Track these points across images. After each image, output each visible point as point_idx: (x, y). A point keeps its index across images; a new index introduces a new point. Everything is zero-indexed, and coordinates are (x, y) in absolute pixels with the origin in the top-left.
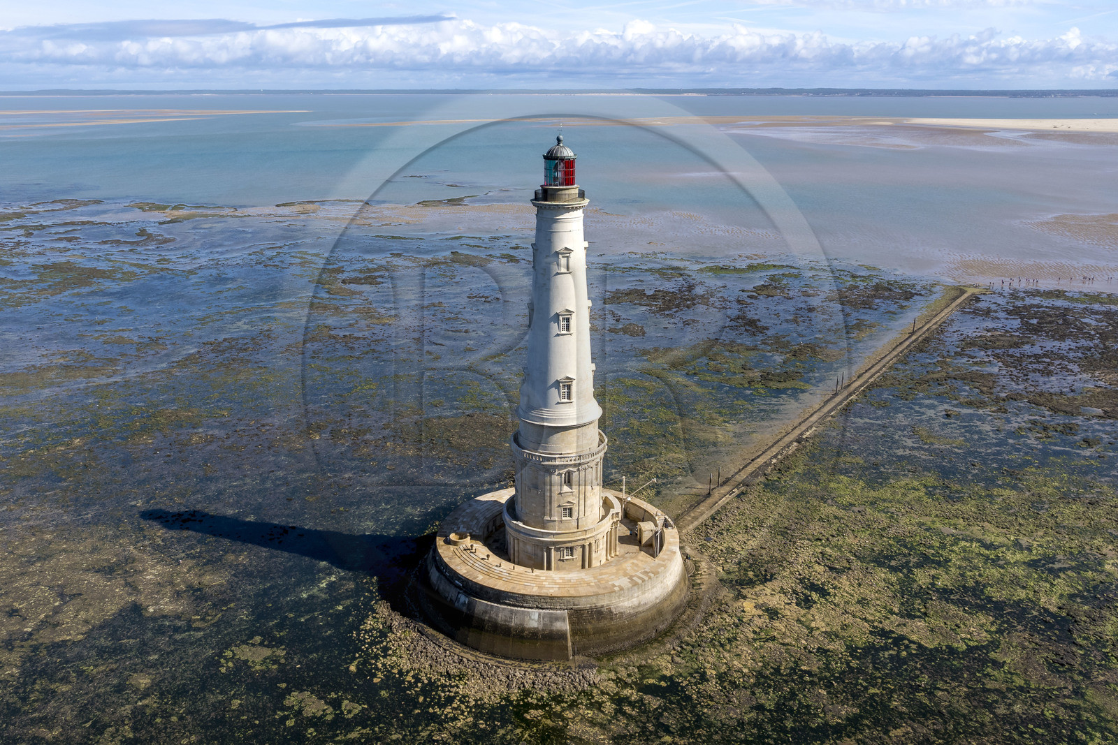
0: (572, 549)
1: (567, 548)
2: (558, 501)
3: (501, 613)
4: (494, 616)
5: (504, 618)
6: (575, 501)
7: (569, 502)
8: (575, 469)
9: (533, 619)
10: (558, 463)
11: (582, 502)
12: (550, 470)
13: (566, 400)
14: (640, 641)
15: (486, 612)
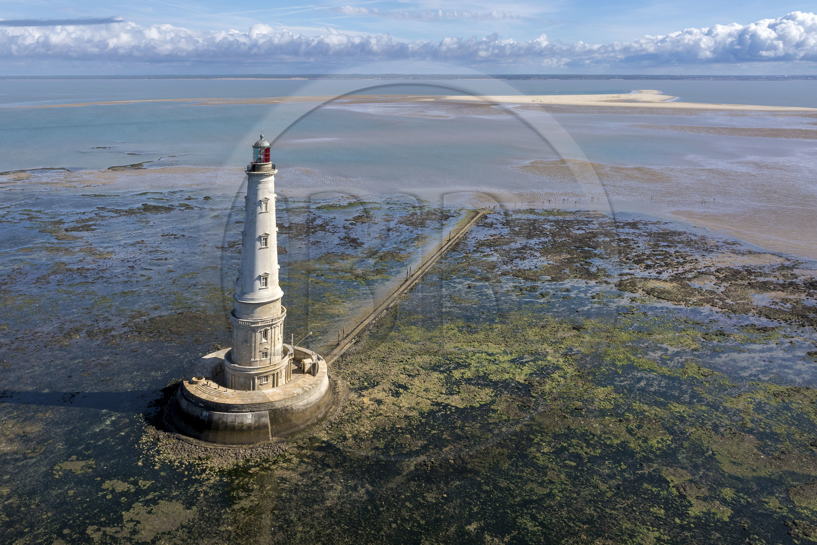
0: (267, 377)
1: (264, 377)
2: (260, 348)
3: (230, 417)
4: (225, 420)
5: (231, 420)
6: (269, 348)
7: (265, 348)
8: (269, 328)
9: (249, 418)
10: (260, 325)
11: (273, 348)
12: (254, 330)
13: (264, 287)
14: (308, 425)
15: (220, 419)
